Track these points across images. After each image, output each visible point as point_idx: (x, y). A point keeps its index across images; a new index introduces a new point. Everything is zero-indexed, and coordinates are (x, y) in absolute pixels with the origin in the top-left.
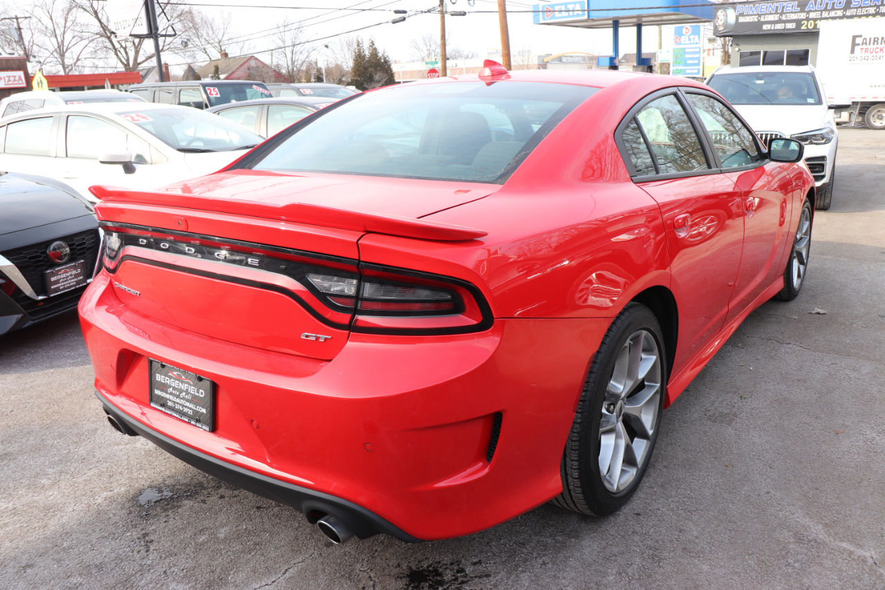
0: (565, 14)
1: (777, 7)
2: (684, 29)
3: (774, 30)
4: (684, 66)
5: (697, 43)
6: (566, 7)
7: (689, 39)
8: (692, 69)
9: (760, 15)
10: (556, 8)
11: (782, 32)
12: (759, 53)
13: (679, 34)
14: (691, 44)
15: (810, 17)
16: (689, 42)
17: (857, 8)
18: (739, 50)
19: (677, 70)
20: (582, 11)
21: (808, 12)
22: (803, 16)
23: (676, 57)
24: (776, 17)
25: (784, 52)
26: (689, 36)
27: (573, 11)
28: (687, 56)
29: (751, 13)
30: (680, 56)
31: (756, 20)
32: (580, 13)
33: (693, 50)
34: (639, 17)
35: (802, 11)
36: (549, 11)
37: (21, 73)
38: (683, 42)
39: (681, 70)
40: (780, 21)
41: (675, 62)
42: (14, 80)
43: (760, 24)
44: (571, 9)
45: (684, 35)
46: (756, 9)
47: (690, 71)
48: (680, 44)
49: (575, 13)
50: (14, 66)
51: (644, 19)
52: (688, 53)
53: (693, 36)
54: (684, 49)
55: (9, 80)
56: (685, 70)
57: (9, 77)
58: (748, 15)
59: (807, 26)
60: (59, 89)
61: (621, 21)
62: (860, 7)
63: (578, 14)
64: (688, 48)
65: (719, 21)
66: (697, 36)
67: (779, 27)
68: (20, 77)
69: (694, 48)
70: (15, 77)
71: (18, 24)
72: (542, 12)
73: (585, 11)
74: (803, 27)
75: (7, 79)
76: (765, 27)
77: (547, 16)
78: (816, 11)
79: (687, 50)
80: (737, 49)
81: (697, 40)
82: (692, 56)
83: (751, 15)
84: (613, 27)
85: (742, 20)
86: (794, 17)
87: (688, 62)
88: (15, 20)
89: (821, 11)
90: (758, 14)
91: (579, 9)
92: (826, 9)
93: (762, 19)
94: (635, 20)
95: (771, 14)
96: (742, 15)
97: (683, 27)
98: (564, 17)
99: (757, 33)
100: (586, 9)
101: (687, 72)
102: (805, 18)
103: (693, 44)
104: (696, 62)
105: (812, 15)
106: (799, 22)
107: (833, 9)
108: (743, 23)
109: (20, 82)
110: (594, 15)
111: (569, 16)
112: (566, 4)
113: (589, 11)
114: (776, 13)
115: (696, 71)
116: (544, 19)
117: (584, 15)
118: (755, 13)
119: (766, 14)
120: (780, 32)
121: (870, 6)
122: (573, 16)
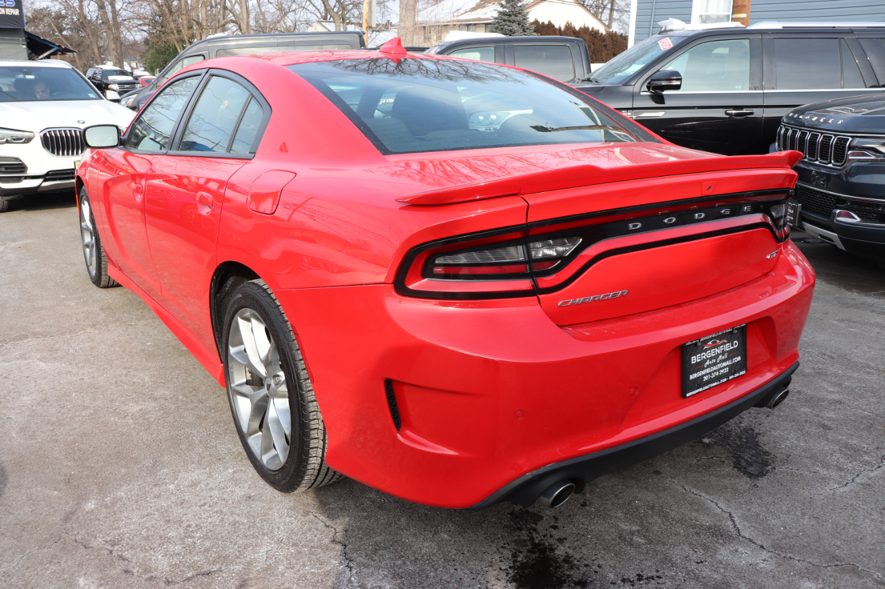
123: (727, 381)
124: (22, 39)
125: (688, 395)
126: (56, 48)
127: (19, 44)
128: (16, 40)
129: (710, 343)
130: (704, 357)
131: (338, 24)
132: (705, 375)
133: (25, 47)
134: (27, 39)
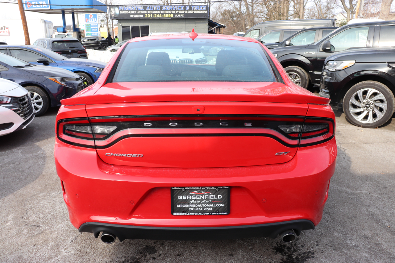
0: (38, 6)
1: (135, 8)
2: (90, 15)
3: (135, 17)
4: (91, 32)
5: (96, 22)
6: (38, 2)
7: (92, 20)
8: (95, 33)
9: (129, 11)
10: (33, 3)
11: (138, 18)
12: (129, 26)
13: (87, 18)
14: (93, 22)
15: (148, 13)
16: (92, 21)
17: (165, 11)
18: (121, 25)
19: (88, 34)
20: (47, 5)
21: (147, 11)
22: (145, 12)
23: (87, 28)
24: (135, 12)
25: (139, 26)
26: (92, 18)
27: (42, 5)
28: (92, 27)
29: (125, 10)
30: (89, 27)
31: (127, 13)
32: (46, 6)
33: (94, 25)
34: (73, 9)
35: (145, 10)
36: (29, 4)
38: (89, 21)
39: (90, 34)
40: (137, 14)
41: (87, 30)
43: (129, 14)
44: (41, 4)
45: (90, 18)
46: (127, 8)
47: (94, 34)
48: (88, 22)
49: (44, 6)
51: (75, 10)
52: (93, 26)
53: (94, 19)
54: (91, 24)
56: (92, 34)
58: (124, 11)
59: (147, 16)
61: (65, 11)
62: (165, 10)
63: (45, 6)
64: (92, 24)
65: (112, 13)
66: (95, 19)
67: (137, 16)
69: (95, 24)
72: (25, 4)
73: (48, 5)
74: (146, 17)
76: (131, 16)
77: (29, 7)
78: (150, 10)
79: (92, 25)
80: (120, 25)
81: (95, 20)
82: (94, 27)
83: (125, 11)
84: (62, 13)
85: (121, 12)
86: (142, 12)
87: (93, 30)
89: (152, 11)
90: (128, 10)
91: (45, 4)
92: (153, 10)
93: (130, 13)
94: (71, 11)
95: (133, 10)
96: (121, 10)
97: (89, 15)
98: (38, 7)
99: (128, 18)
100: (49, 4)
101: (93, 34)
102: (146, 13)
103: (94, 22)
104: (96, 30)
105: (149, 12)
106: (144, 14)
107: (156, 10)
108: (122, 14)
110: (53, 7)
111: (40, 7)
112: (38, 1)
113: (50, 5)
114: (135, 10)
115: (97, 34)
116: (27, 8)
117: (48, 7)
118: (126, 10)
119: (131, 11)
120: (137, 18)
121: (169, 10)
122: (42, 7)
123: (210, 215)
124: (207, 22)
125: (174, 214)
126: (219, 25)
127: (205, 24)
128: (204, 22)
129: (196, 192)
130: (190, 198)
131: (349, 14)
132: (191, 207)
133: (207, 25)
134: (209, 22)
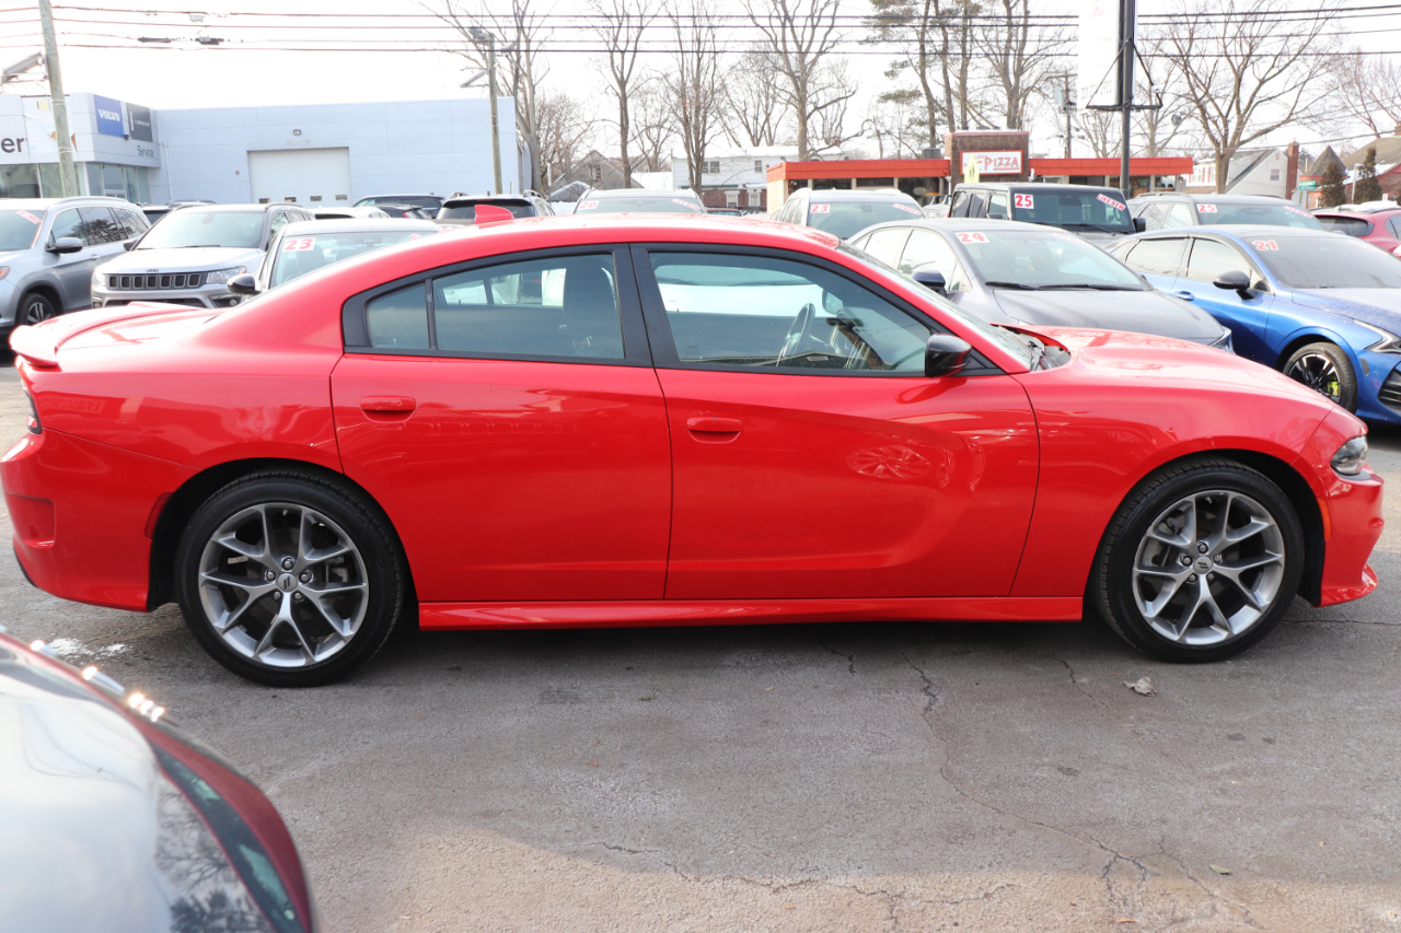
37: (1017, 155)
42: (1008, 164)
50: (1012, 145)
55: (1001, 164)
57: (1001, 159)
60: (1067, 179)
68: (1015, 159)
70: (1009, 159)
71: (1067, 83)
75: (998, 161)
88: (1064, 79)
109: (1015, 166)
